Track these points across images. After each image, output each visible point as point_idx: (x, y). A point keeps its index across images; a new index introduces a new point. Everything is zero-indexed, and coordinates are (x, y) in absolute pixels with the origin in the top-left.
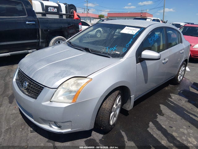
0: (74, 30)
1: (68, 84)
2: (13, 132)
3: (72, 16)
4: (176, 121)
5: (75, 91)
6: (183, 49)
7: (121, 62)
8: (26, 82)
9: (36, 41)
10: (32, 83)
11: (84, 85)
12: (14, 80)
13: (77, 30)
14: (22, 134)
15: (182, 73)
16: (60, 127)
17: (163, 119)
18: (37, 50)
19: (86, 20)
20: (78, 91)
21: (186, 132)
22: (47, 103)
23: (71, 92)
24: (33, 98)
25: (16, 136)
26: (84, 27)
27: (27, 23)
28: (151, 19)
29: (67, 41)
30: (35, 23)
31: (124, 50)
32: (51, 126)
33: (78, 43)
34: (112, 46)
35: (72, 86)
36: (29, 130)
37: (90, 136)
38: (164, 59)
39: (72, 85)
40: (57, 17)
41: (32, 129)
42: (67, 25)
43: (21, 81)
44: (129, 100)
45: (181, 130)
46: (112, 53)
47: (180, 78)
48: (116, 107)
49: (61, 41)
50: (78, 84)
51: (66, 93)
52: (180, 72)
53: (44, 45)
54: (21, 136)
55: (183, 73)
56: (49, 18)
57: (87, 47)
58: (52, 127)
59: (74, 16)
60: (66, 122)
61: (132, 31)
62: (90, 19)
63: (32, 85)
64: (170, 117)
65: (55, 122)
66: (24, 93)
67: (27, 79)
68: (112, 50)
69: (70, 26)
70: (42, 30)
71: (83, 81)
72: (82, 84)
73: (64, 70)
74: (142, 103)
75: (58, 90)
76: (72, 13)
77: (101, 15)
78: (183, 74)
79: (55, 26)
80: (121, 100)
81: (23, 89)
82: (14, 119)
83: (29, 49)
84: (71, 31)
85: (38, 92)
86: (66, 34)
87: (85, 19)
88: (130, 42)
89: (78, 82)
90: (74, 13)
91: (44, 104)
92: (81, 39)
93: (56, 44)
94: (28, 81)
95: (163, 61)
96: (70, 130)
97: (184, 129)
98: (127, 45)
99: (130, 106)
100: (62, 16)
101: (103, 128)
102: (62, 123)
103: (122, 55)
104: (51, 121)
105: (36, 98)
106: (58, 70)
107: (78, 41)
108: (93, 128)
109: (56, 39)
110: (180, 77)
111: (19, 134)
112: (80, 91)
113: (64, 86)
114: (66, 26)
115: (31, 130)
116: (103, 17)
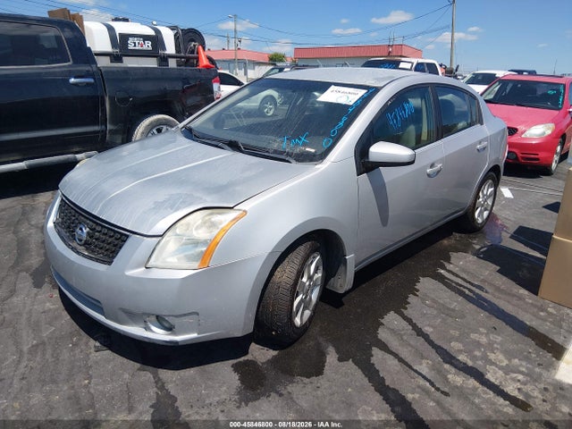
0: (199, 98)
1: (188, 224)
2: (49, 352)
3: (192, 61)
4: (463, 317)
5: (205, 242)
6: (486, 139)
7: (318, 172)
8: (81, 226)
9: (96, 128)
10: (99, 228)
11: (227, 225)
12: (50, 224)
13: (208, 97)
14: (74, 356)
15: (486, 201)
16: (170, 329)
17: (429, 312)
18: (99, 152)
19: (235, 69)
20: (212, 241)
21: (484, 340)
22: (138, 272)
23: (196, 243)
24: (103, 262)
25: (58, 359)
26: (226, 89)
27: (72, 80)
28: (413, 64)
29: (181, 125)
30: (92, 80)
31: (325, 143)
32: (147, 329)
33: (210, 130)
34: (296, 135)
35: (197, 228)
36: (92, 347)
37: (246, 353)
38: (432, 166)
39: (199, 228)
40: (152, 63)
41: (98, 344)
42: (180, 84)
43: (69, 227)
44: (342, 268)
45: (473, 336)
46: (297, 150)
47: (480, 216)
48: (308, 283)
49: (165, 128)
50: (213, 225)
51: (184, 247)
52: (481, 200)
53: (119, 138)
54: (73, 358)
55: (490, 202)
56: (129, 66)
57: (233, 138)
58: (151, 331)
59: (197, 59)
60: (185, 315)
61: (348, 97)
62: (245, 64)
63: (100, 232)
64: (448, 309)
65: (157, 317)
66: (78, 253)
67: (85, 220)
68: (298, 144)
69: (188, 88)
70: (112, 99)
71: (225, 218)
72: (221, 223)
73: (178, 194)
74: (378, 277)
75: (164, 240)
76: (192, 52)
77: (276, 55)
78: (490, 204)
79: (148, 88)
80: (321, 268)
81: (74, 245)
82: (50, 324)
83: (78, 149)
84: (190, 101)
85: (113, 249)
86: (178, 108)
87: (231, 65)
88: (341, 124)
89: (213, 220)
90: (198, 53)
91: (129, 273)
92: (218, 120)
93: (150, 135)
94: (88, 224)
95: (428, 171)
96: (194, 335)
97: (482, 334)
98: (334, 132)
99: (344, 282)
100: (167, 61)
101: (276, 332)
102: (176, 316)
103: (321, 156)
104: (149, 315)
105: (110, 263)
106: (162, 194)
107: (211, 126)
108: (251, 331)
109: (151, 123)
110: (481, 213)
111: (65, 355)
112: (218, 240)
113: (178, 231)
114: (179, 86)
115: (95, 346)
116: (281, 61)
